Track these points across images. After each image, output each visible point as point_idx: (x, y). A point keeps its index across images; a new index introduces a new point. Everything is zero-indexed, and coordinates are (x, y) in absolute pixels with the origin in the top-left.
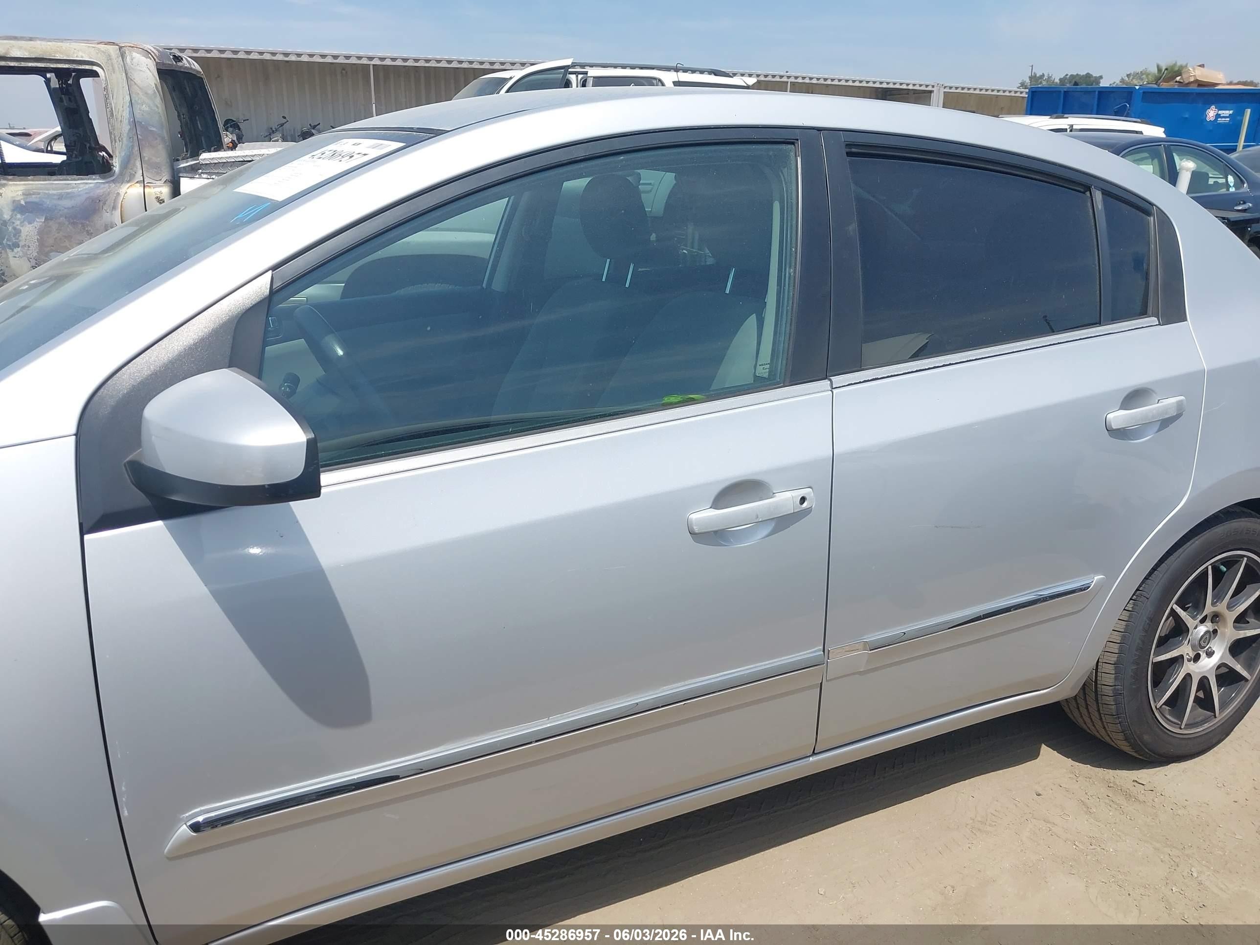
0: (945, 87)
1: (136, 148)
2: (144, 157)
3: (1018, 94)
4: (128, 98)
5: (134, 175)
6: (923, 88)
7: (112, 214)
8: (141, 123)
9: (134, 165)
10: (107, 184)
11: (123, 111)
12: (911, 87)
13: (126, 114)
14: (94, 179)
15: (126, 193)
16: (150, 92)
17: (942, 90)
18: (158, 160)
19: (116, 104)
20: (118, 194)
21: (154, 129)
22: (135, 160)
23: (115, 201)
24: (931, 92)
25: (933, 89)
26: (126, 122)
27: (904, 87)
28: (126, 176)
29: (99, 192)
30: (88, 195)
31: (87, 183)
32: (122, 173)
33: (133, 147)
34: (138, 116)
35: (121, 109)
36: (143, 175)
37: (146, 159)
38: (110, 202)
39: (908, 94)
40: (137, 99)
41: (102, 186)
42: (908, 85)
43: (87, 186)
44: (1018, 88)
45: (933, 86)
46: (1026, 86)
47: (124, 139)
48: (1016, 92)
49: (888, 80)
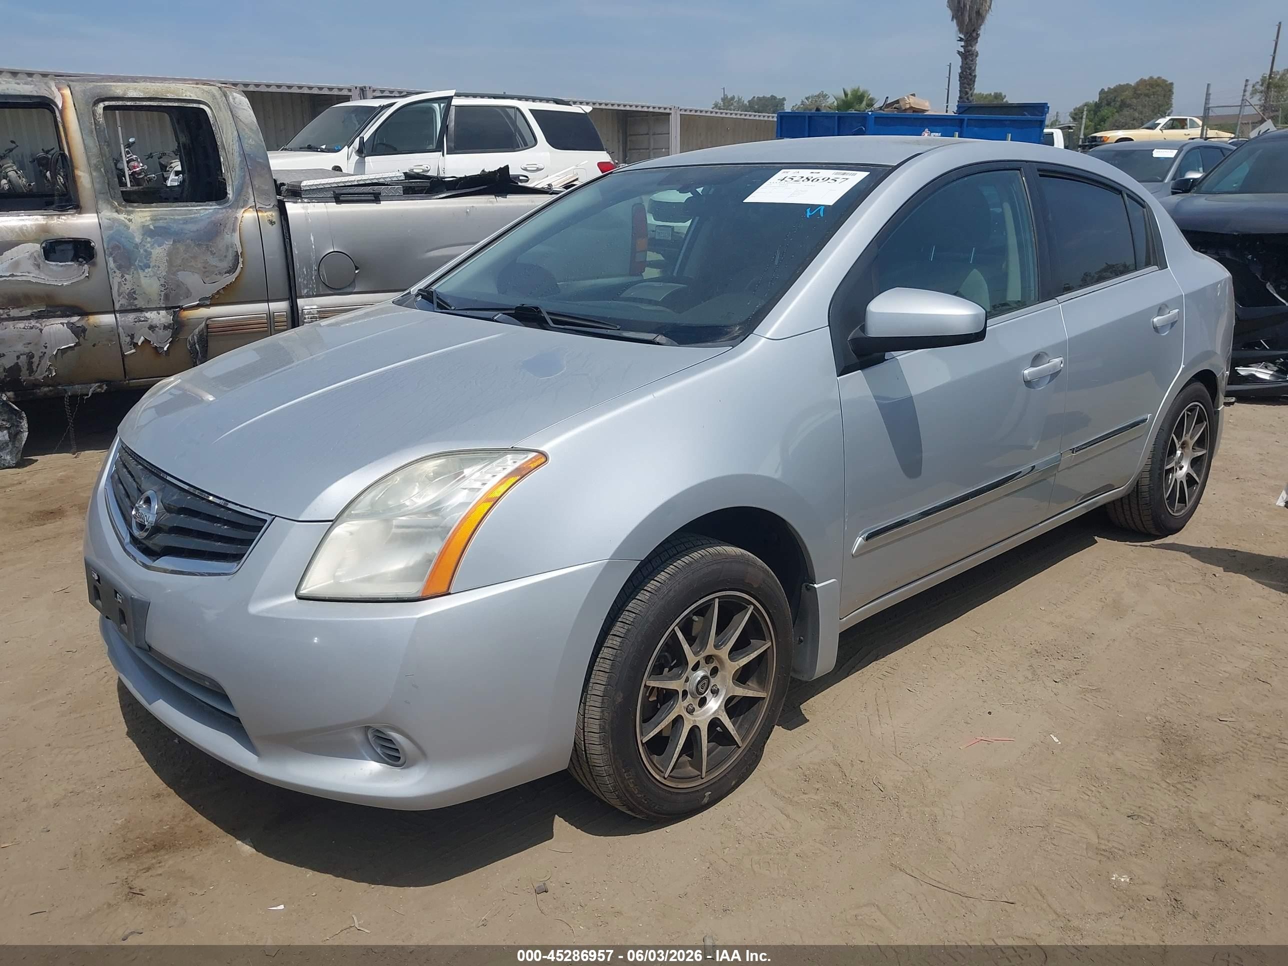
0: (681, 110)
1: (248, 178)
2: (255, 185)
3: (714, 115)
4: (236, 133)
5: (247, 201)
6: (662, 111)
7: (232, 236)
8: (250, 155)
9: (247, 192)
10: (224, 210)
11: (233, 144)
12: (651, 110)
13: (236, 147)
14: (211, 206)
15: (243, 217)
16: (255, 128)
17: (679, 113)
18: (267, 188)
19: (226, 139)
20: (236, 218)
21: (261, 161)
22: (248, 187)
23: (234, 224)
24: (669, 114)
25: (671, 112)
26: (236, 154)
27: (645, 109)
28: (241, 203)
29: (220, 216)
30: (209, 220)
31: (206, 209)
32: (236, 200)
33: (244, 176)
34: (247, 149)
35: (231, 143)
36: (255, 201)
37: (257, 186)
38: (230, 225)
39: (647, 116)
40: (244, 134)
41: (220, 211)
42: (648, 107)
43: (207, 212)
44: (713, 108)
45: (670, 109)
46: (720, 107)
47: (237, 170)
48: (712, 112)
49: (631, 103)
